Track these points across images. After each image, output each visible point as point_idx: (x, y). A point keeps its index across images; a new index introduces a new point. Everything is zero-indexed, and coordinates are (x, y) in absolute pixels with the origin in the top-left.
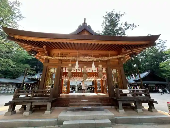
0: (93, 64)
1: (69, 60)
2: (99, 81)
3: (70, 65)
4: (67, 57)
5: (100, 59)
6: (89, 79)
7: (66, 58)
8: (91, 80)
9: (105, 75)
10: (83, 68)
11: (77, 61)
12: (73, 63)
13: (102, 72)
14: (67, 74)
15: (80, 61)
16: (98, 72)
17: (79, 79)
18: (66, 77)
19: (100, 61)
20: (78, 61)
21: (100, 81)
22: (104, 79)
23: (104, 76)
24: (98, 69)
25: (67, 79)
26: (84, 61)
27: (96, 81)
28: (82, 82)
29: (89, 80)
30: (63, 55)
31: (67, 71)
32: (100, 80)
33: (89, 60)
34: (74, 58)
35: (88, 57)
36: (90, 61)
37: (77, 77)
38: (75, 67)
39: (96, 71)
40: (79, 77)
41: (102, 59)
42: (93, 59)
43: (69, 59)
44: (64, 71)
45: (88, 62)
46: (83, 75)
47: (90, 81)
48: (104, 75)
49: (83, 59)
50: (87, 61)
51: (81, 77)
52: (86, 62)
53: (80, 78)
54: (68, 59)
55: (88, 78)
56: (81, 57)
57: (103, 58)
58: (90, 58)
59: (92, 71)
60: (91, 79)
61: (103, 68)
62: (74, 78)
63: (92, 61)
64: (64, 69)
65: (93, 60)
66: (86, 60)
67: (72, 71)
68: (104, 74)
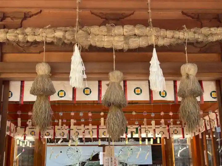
0: (155, 62)
1: (35, 43)
2: (184, 142)
3: (43, 69)
4: (28, 30)
5: (186, 35)
6: (136, 136)
7: (23, 34)
8: (144, 140)
9: (213, 115)
10: (104, 83)
11: (76, 48)
12: (56, 57)
13: (198, 99)
14: (30, 114)
15: (91, 46)
16: (179, 99)
17: (88, 136)
18: (24, 125)
19: (190, 44)
20: (83, 51)
21: (189, 143)
22: (206, 132)
23: (207, 118)
24: (178, 83)
25: (30, 138)
26: (110, 50)
27: (169, 141)
28: (104, 151)
29: (137, 140)
30: (8, 20)
31: (29, 97)
32: (189, 136)
33: (135, 43)
34: (59, 34)
35: (127, 30)
36: (140, 49)
37: (78, 124)
38: (68, 79)
39: (170, 97)
40: (90, 126)
41: (200, 38)
42: (153, 38)
43: (38, 39)
44: (15, 97)
45: (130, 50)
46: (105, 117)
47: (141, 142)
48: (206, 113)
49: (106, 39)
50: (126, 47)
51: (98, 124)
52: (121, 51)
53: (95, 131)
54: (30, 39)
55: (132, 128)
56: (95, 30)
57: (205, 30)
58: (137, 31)
59: (151, 97)
60: (143, 135)
61: (200, 82)
62: (66, 132)
63: (150, 48)
64: (15, 87)
65: (152, 40)
66: (118, 43)
67: (54, 98)
68: (206, 107)
